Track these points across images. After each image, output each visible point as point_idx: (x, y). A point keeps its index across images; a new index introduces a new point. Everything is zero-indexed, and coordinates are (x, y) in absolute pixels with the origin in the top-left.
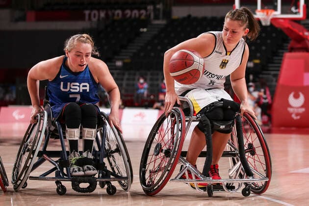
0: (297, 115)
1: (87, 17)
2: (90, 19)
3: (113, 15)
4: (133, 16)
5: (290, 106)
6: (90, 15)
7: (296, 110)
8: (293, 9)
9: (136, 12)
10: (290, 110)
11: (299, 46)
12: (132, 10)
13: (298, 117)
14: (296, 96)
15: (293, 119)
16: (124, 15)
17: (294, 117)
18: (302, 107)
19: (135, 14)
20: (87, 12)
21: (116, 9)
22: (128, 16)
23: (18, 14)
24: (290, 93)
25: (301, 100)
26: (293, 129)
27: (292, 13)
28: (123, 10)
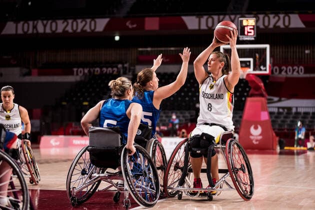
0: (257, 141)
1: (75, 73)
2: (77, 74)
3: (94, 71)
4: (108, 72)
5: (252, 135)
6: (77, 71)
7: (255, 137)
8: (262, 67)
9: (110, 69)
10: (252, 137)
11: (257, 93)
12: (107, 68)
13: (257, 143)
14: (256, 128)
15: (253, 144)
16: (102, 71)
17: (254, 142)
18: (260, 135)
19: (110, 71)
20: (75, 70)
21: (96, 67)
22: (104, 72)
23: (25, 71)
24: (252, 125)
25: (260, 130)
26: (256, 150)
27: (261, 70)
28: (101, 68)
